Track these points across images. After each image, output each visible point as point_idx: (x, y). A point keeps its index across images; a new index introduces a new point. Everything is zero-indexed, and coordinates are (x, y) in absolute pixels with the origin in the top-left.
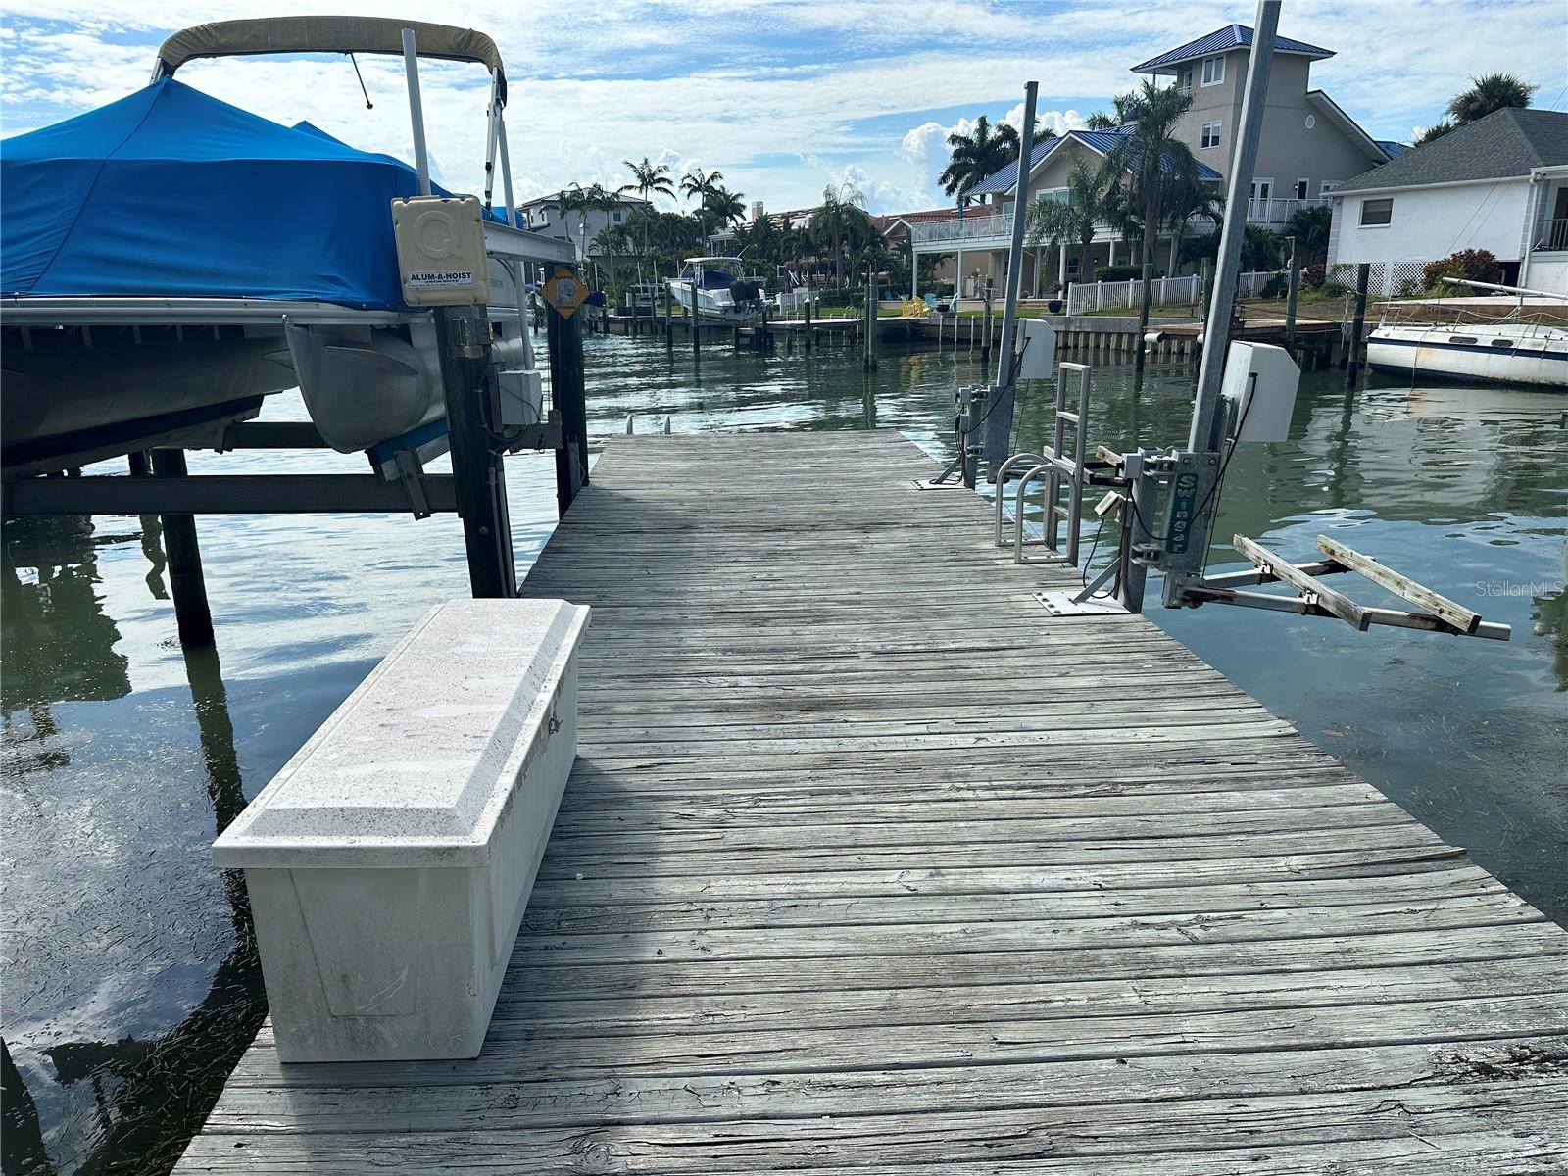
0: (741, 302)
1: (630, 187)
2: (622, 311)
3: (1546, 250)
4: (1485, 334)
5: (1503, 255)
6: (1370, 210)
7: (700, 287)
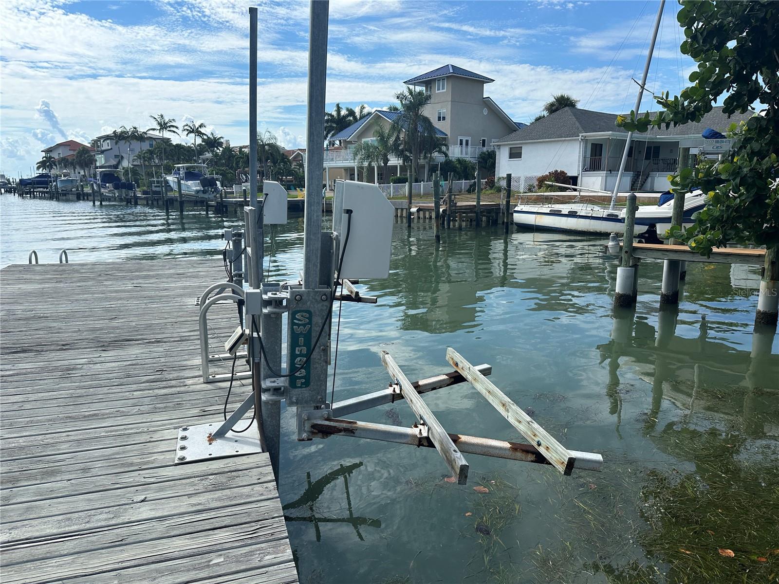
0: (206, 188)
1: (154, 129)
2: (144, 193)
3: (588, 171)
4: (565, 208)
5: (571, 173)
6: (513, 152)
7: (183, 179)
